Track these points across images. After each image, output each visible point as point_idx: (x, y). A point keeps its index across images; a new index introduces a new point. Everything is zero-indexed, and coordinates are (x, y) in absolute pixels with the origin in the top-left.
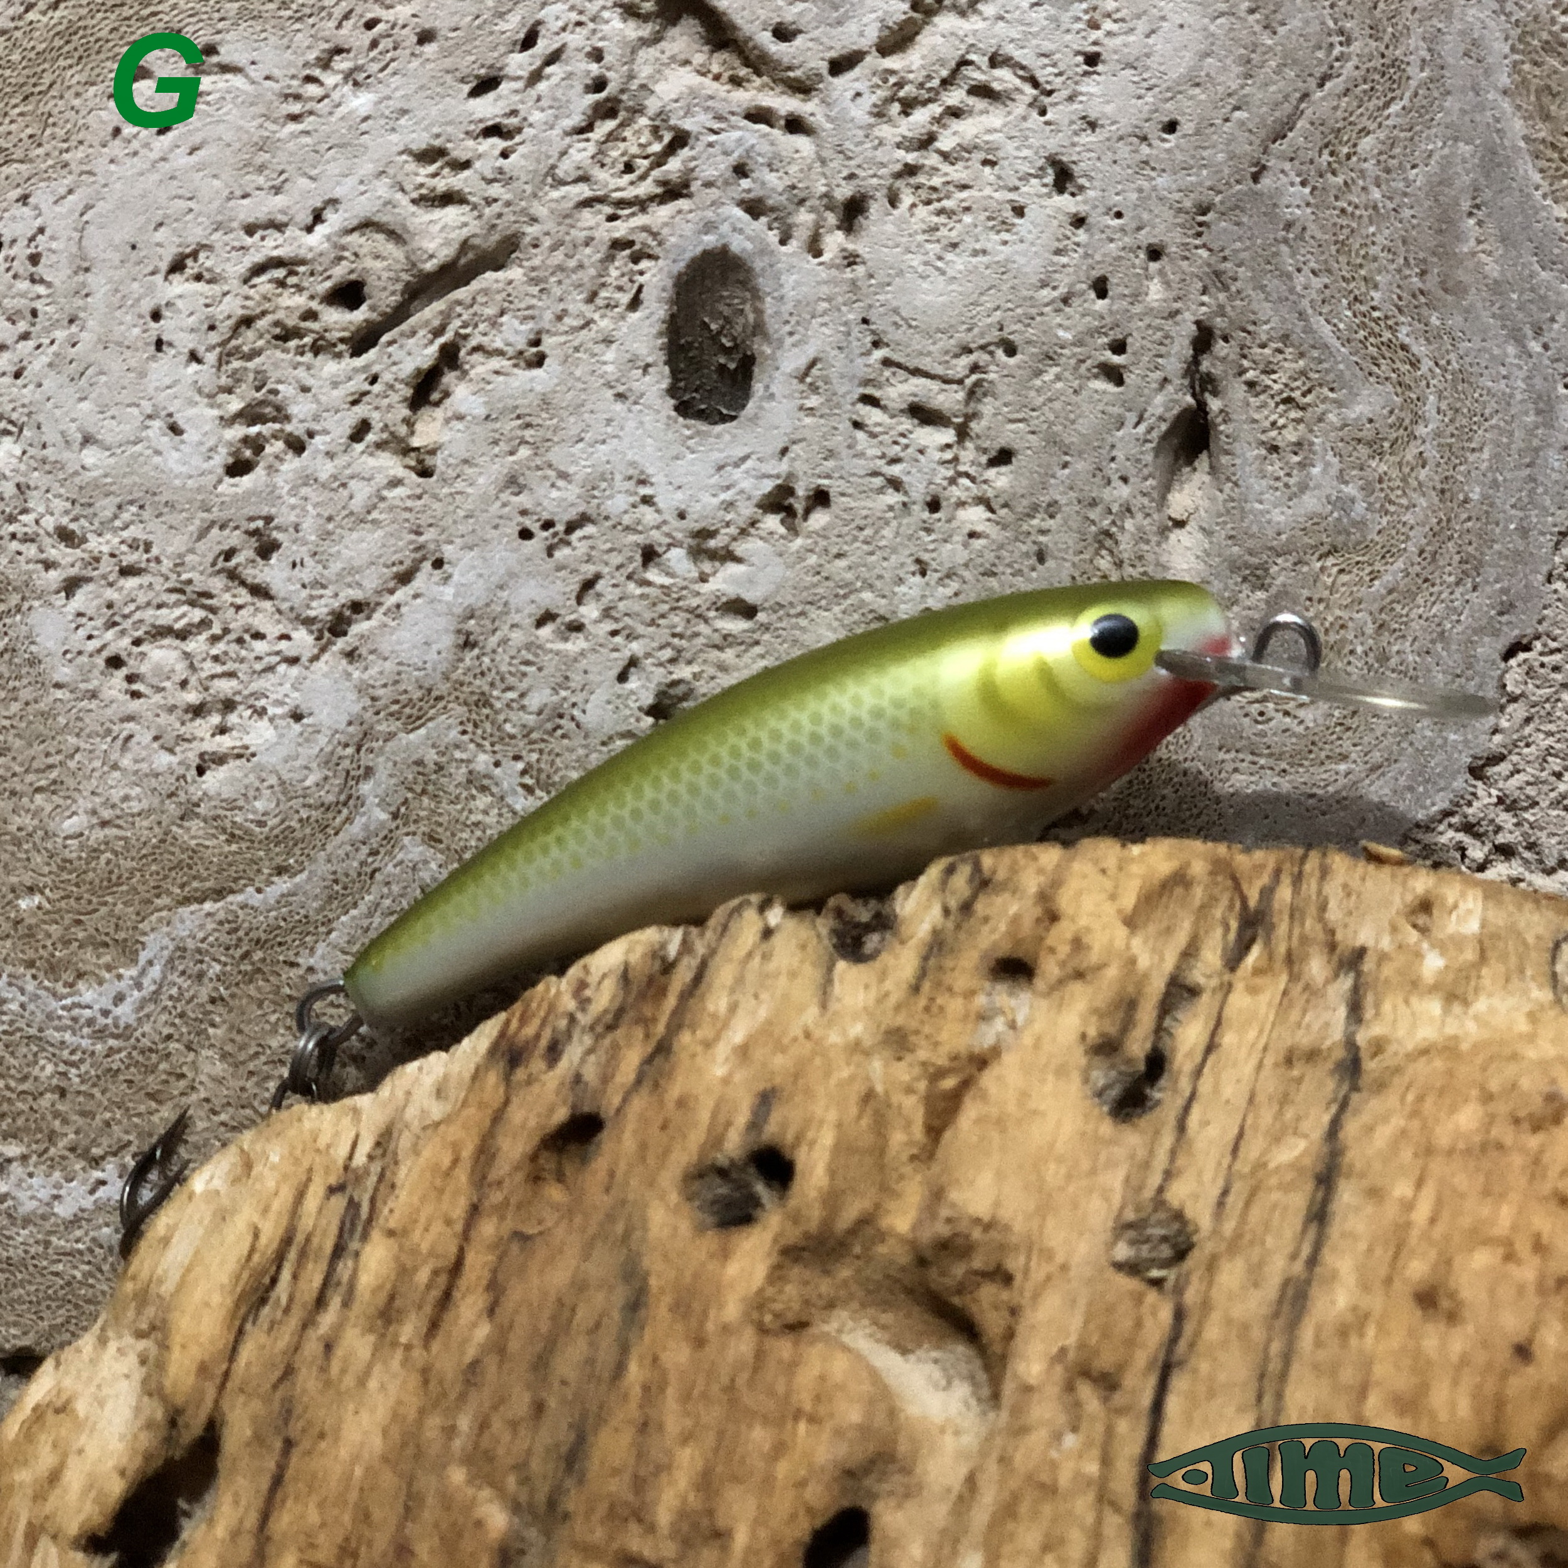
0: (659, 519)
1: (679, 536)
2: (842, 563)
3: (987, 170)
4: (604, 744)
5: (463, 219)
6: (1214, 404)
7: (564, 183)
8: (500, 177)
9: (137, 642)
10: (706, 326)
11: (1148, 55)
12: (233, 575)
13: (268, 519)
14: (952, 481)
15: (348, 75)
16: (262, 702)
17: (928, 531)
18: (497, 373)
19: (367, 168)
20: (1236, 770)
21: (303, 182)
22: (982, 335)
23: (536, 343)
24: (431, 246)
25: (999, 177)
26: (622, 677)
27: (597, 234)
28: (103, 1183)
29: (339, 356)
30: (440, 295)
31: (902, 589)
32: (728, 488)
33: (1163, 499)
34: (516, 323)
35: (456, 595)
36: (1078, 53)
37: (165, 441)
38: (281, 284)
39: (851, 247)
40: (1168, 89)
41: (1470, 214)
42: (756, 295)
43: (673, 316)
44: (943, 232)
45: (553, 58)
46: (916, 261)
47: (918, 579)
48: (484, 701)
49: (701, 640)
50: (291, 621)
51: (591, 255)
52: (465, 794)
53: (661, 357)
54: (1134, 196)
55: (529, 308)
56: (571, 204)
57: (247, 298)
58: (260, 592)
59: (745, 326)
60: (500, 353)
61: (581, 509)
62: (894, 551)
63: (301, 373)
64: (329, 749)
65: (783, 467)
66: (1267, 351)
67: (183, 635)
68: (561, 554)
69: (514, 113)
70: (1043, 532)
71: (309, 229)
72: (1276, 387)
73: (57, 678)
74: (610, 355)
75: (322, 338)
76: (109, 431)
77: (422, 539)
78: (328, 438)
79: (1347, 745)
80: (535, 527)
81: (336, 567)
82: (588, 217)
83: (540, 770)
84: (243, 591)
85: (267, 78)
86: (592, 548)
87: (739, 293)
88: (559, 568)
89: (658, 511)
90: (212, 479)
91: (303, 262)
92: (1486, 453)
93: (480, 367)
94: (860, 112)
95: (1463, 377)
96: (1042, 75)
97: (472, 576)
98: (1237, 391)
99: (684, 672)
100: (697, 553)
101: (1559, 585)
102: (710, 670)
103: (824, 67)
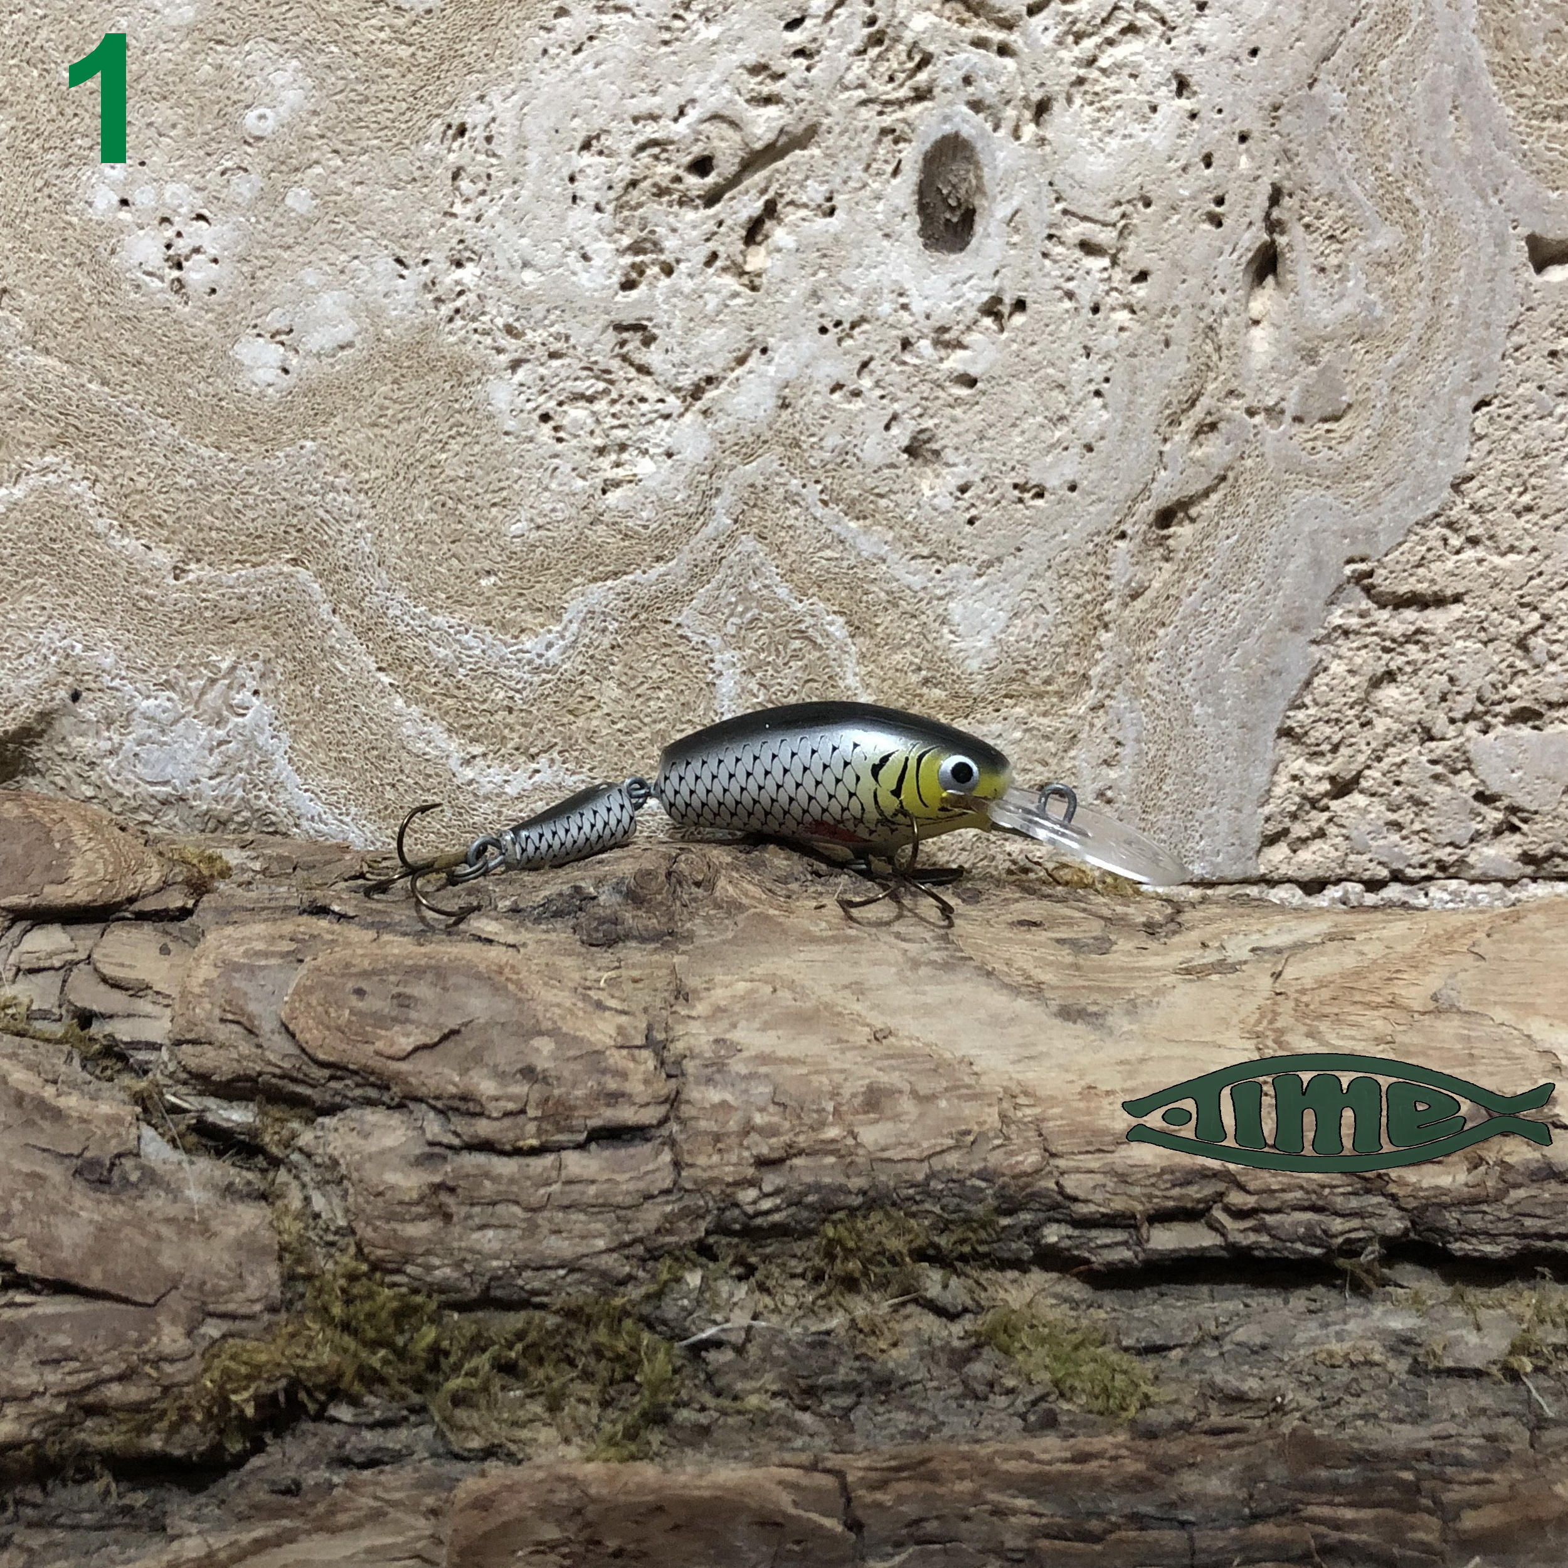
0: (911, 320)
1: (926, 331)
2: (1035, 349)
3: (1132, 80)
4: (876, 471)
5: (780, 114)
6: (1282, 240)
7: (847, 88)
8: (806, 84)
9: (560, 404)
10: (940, 190)
12: (625, 358)
13: (650, 319)
14: (1107, 293)
15: (702, 14)
16: (646, 445)
17: (1092, 326)
18: (803, 219)
19: (715, 77)
20: (1296, 487)
21: (671, 87)
22: (1128, 193)
23: (830, 199)
24: (759, 131)
25: (1141, 86)
26: (887, 427)
27: (870, 124)
28: (537, 771)
29: (696, 208)
30: (764, 166)
31: (1075, 365)
32: (958, 298)
33: (1246, 305)
34: (816, 185)
35: (777, 372)
36: (1193, 1)
37: (579, 265)
38: (656, 158)
39: (1041, 133)
40: (1253, 26)
41: (1451, 113)
42: (977, 165)
43: (921, 181)
44: (1103, 122)
45: (840, 3)
46: (1085, 142)
47: (1085, 358)
48: (795, 443)
49: (940, 402)
50: (665, 389)
51: (868, 138)
52: (782, 506)
53: (913, 208)
54: (1230, 98)
55: (825, 175)
56: (853, 104)
57: (634, 167)
58: (643, 370)
59: (968, 190)
60: (805, 206)
61: (861, 312)
62: (1069, 339)
63: (671, 219)
64: (691, 476)
65: (996, 283)
66: (1318, 204)
67: (591, 400)
68: (847, 343)
69: (815, 40)
70: (1168, 327)
71: (676, 120)
72: (1324, 228)
73: (506, 428)
74: (880, 207)
75: (685, 195)
76: (542, 258)
77: (753, 334)
78: (689, 264)
79: (1370, 470)
80: (830, 326)
81: (695, 352)
82: (864, 112)
83: (832, 490)
84: (632, 370)
85: (648, 15)
86: (868, 339)
87: (965, 166)
88: (846, 353)
89: (912, 314)
90: (611, 292)
91: (672, 142)
92: (1462, 273)
93: (792, 216)
94: (1047, 40)
95: (1447, 221)
96: (1169, 16)
97: (787, 358)
98: (1297, 230)
99: (928, 423)
100: (936, 343)
101: (1510, 361)
102: (946, 422)
103: (1024, 10)
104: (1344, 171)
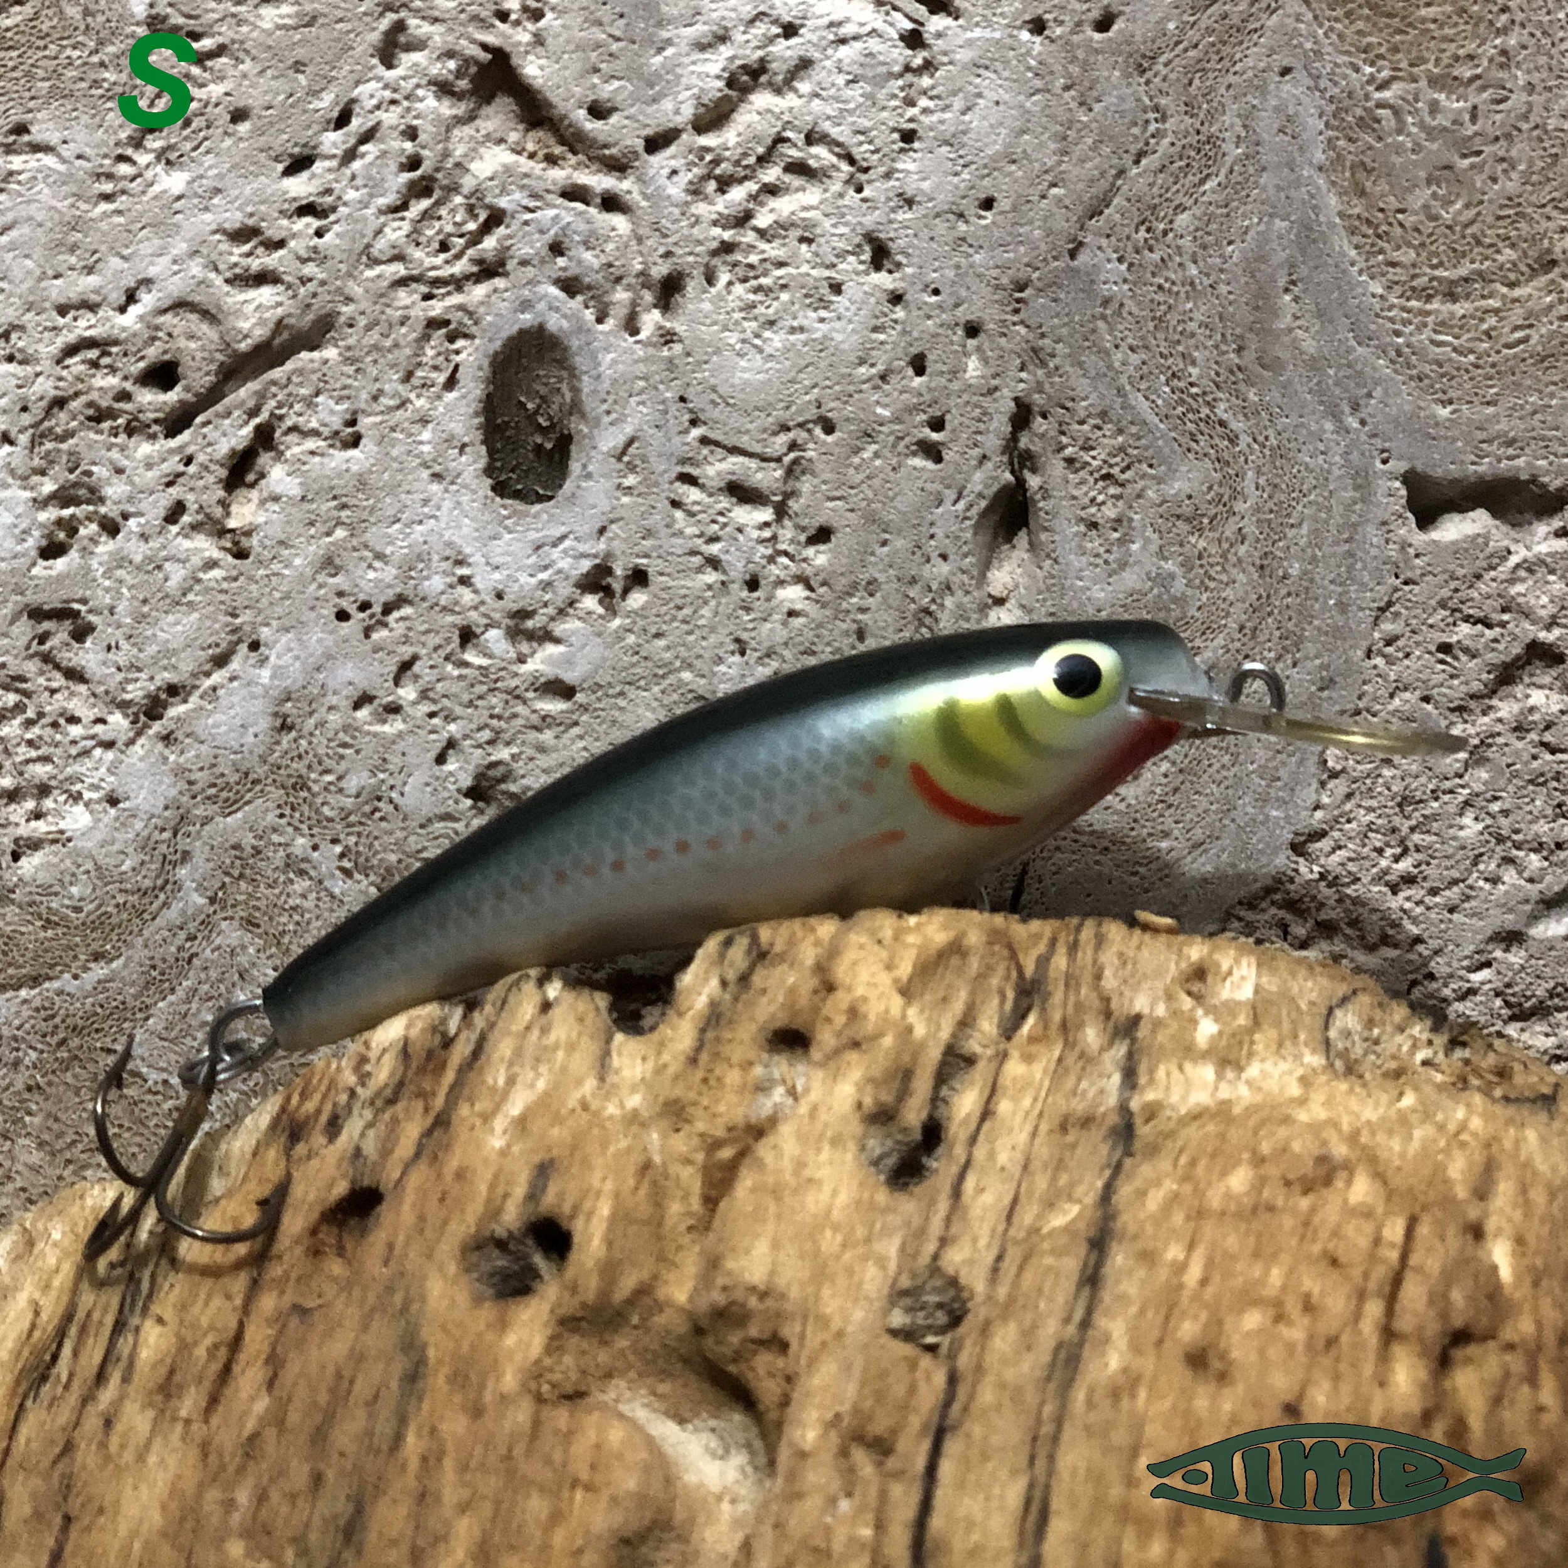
0: (476, 599)
1: (497, 616)
2: (661, 643)
3: (804, 247)
4: (422, 826)
5: (279, 299)
6: (1033, 481)
7: (377, 262)
8: (315, 256)
10: (522, 405)
11: (964, 133)
12: (47, 658)
13: (84, 601)
14: (771, 560)
15: (161, 155)
16: (78, 787)
17: (748, 609)
18: (312, 453)
19: (180, 247)
20: (1058, 849)
21: (115, 262)
22: (800, 412)
23: (352, 423)
24: (245, 325)
25: (817, 255)
26: (441, 759)
27: (412, 313)
29: (153, 437)
30: (256, 375)
31: (722, 668)
32: (546, 568)
33: (982, 579)
34: (331, 403)
35: (273, 677)
36: (894, 130)
38: (94, 364)
39: (668, 325)
40: (985, 166)
41: (1287, 290)
42: (573, 374)
43: (488, 395)
44: (761, 309)
45: (367, 137)
46: (733, 338)
47: (737, 658)
48: (301, 784)
49: (520, 722)
50: (106, 704)
51: (407, 334)
52: (282, 878)
53: (479, 436)
54: (950, 273)
55: (345, 387)
56: (386, 284)
57: (60, 379)
58: (75, 675)
59: (561, 405)
60: (315, 433)
61: (398, 590)
62: (713, 629)
63: (115, 454)
64: (145, 833)
65: (602, 546)
66: (1086, 427)
68: (379, 635)
69: (328, 191)
70: (863, 610)
71: (122, 310)
72: (1095, 463)
74: (426, 435)
75: (136, 419)
77: (238, 621)
78: (142, 520)
79: (1168, 823)
80: (352, 609)
81: (151, 650)
82: (403, 297)
83: (358, 853)
84: (58, 675)
85: (79, 157)
86: (409, 629)
87: (555, 372)
88: (375, 651)
89: (476, 592)
90: (24, 562)
91: (116, 343)
92: (1304, 530)
93: (296, 448)
94: (676, 190)
95: (1279, 452)
96: (857, 152)
97: (288, 658)
98: (1056, 468)
99: (503, 753)
100: (515, 634)
101: (1379, 661)
102: (530, 752)
103: (640, 144)
104: (1123, 380)
